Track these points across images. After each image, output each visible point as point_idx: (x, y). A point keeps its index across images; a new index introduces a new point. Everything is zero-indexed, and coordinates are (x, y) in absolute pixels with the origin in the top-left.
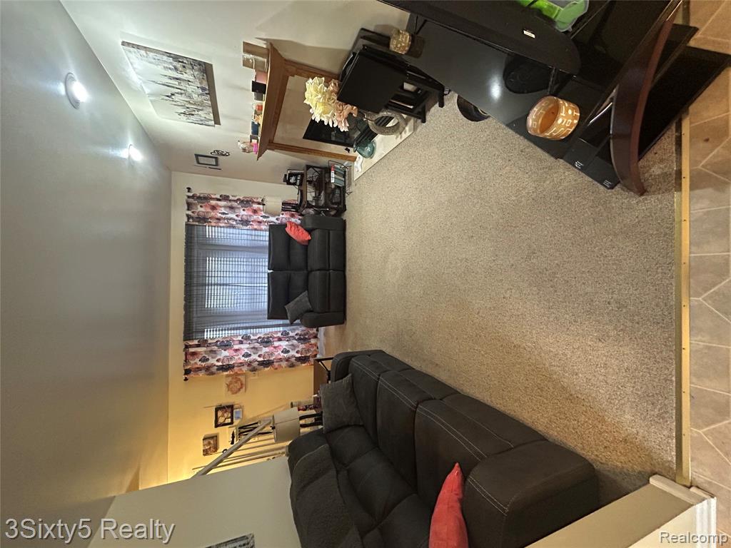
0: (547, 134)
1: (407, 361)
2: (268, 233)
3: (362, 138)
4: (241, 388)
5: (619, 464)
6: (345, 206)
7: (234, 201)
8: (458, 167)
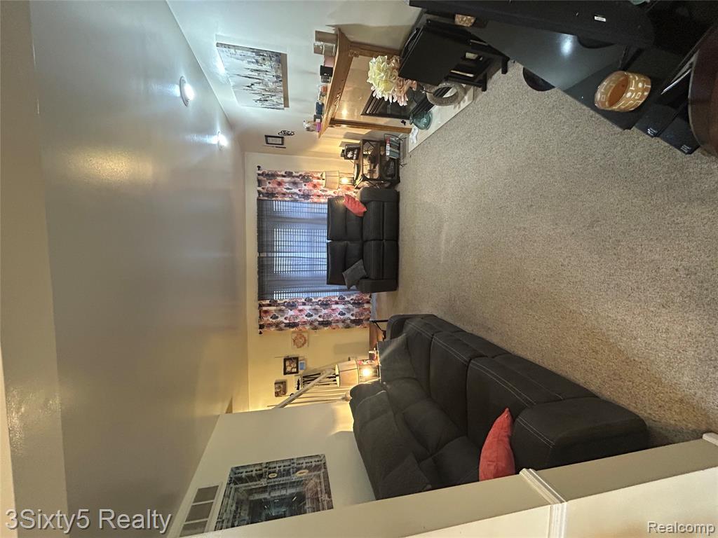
0: (615, 108)
1: (459, 325)
2: (326, 206)
3: (419, 110)
4: (305, 343)
5: (672, 422)
6: (399, 178)
7: (298, 177)
8: (520, 136)
